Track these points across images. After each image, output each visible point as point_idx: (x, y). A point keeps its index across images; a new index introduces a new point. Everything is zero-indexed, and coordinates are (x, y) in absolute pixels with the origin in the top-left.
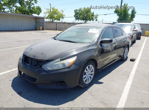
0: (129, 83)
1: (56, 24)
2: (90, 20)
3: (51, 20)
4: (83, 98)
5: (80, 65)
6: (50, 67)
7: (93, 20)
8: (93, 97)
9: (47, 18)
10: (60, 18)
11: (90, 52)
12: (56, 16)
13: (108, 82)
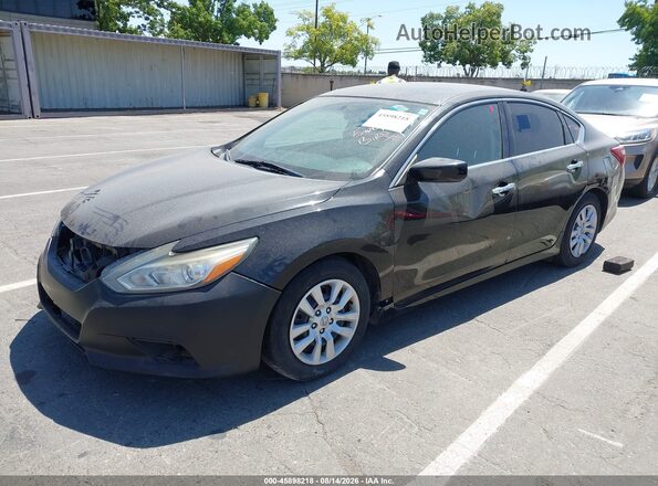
0: (532, 379)
1: (332, 82)
2: (494, 65)
3: (318, 64)
4: (269, 427)
5: (267, 279)
6: (130, 280)
7: (508, 64)
8: (318, 427)
9: (299, 55)
10: (357, 55)
11: (335, 221)
12: (337, 44)
13: (431, 364)
